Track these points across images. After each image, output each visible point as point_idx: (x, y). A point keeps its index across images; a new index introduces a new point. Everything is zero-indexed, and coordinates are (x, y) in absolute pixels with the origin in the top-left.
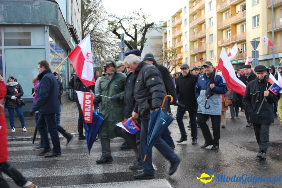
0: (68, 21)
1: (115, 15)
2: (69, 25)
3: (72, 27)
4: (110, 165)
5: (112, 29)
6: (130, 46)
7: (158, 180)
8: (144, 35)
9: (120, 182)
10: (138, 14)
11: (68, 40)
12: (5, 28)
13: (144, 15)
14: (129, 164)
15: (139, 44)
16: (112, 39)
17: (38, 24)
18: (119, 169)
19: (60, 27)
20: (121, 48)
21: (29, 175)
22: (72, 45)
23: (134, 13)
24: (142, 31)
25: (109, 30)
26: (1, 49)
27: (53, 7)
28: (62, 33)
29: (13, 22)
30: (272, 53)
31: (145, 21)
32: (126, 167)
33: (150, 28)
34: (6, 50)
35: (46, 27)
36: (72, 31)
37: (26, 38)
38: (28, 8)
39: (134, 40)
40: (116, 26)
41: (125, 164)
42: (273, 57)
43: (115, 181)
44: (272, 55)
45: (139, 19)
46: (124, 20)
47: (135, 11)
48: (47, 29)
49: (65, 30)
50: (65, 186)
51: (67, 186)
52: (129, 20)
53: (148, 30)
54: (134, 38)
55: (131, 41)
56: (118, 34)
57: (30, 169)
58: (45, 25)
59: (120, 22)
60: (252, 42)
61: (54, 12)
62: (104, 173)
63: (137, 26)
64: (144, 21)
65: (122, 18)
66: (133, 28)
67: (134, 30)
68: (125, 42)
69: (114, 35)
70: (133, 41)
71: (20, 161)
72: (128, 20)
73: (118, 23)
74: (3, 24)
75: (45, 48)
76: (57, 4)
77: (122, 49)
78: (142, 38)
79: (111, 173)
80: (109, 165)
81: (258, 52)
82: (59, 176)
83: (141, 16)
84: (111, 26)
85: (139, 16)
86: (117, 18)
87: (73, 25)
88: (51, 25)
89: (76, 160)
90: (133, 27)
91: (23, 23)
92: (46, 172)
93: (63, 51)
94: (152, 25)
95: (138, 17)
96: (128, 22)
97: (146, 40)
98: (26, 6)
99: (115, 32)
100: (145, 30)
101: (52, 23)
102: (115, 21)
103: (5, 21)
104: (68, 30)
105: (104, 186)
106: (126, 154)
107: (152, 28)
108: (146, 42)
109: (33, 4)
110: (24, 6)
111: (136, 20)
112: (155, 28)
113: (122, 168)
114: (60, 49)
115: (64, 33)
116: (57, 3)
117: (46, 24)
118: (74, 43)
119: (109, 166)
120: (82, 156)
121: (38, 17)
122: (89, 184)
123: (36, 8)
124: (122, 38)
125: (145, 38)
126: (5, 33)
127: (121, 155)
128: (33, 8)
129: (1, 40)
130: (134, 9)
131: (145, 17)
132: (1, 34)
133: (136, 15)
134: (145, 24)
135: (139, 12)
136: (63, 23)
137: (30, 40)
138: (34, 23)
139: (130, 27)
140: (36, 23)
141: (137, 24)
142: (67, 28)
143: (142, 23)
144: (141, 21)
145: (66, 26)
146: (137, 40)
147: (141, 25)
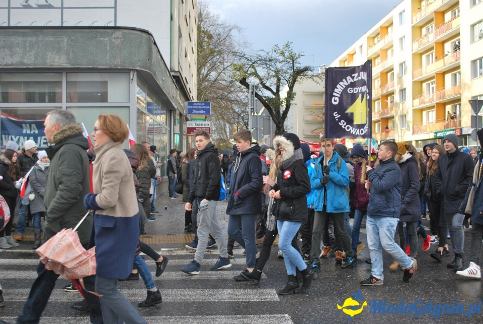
0: (172, 65)
1: (244, 55)
2: (175, 71)
3: (178, 74)
4: (212, 317)
5: (238, 78)
6: (268, 105)
8: (291, 88)
10: (282, 54)
11: (171, 94)
12: (68, 74)
13: (292, 54)
14: (247, 317)
15: (282, 101)
17: (120, 67)
19: (155, 73)
20: (250, 108)
23: (275, 51)
24: (287, 81)
25: (234, 80)
27: (143, 41)
28: (160, 83)
29: (80, 65)
31: (293, 64)
33: (303, 77)
34: (68, 108)
35: (132, 74)
36: (178, 81)
37: (98, 89)
38: (105, 42)
40: (246, 72)
41: (238, 316)
46: (259, 62)
47: (277, 49)
48: (133, 76)
49: (164, 79)
52: (267, 62)
53: (299, 79)
54: (275, 91)
55: (269, 99)
56: (249, 85)
57: (70, 318)
58: (130, 70)
59: (252, 66)
60: (471, 102)
63: (280, 73)
64: (291, 65)
65: (254, 59)
66: (274, 77)
67: (275, 80)
68: (260, 98)
69: (243, 87)
70: (274, 97)
71: (60, 299)
72: (266, 64)
73: (250, 67)
74: (64, 67)
75: (129, 107)
76: (151, 37)
77: (252, 109)
78: (288, 92)
81: (481, 117)
83: (286, 57)
84: (238, 73)
85: (284, 56)
86: (248, 60)
87: (180, 72)
88: (140, 69)
90: (274, 74)
91: (96, 67)
93: (162, 112)
94: (305, 70)
95: (281, 58)
96: (264, 66)
97: (295, 96)
98: (101, 39)
99: (243, 82)
100: (293, 79)
101: (141, 67)
102: (244, 64)
103: (69, 62)
104: (170, 79)
106: (244, 295)
107: (304, 76)
108: (294, 99)
109: (113, 36)
110: (98, 39)
111: (278, 63)
112: (310, 76)
114: (156, 110)
115: (162, 83)
116: (150, 35)
117: (131, 68)
118: (183, 100)
119: (209, 320)
121: (119, 57)
123: (117, 42)
124: (252, 91)
125: (293, 92)
126: (67, 82)
127: (236, 297)
128: (111, 41)
129: (61, 93)
130: (276, 46)
131: (293, 58)
132: (61, 83)
133: (279, 54)
134: (293, 69)
135: (284, 50)
136: (161, 67)
137: (106, 93)
138: (113, 67)
139: (269, 74)
140: (115, 66)
141: (280, 69)
142: (169, 75)
143: (288, 67)
144: (287, 64)
145: (167, 72)
146: (279, 96)
147: (285, 71)
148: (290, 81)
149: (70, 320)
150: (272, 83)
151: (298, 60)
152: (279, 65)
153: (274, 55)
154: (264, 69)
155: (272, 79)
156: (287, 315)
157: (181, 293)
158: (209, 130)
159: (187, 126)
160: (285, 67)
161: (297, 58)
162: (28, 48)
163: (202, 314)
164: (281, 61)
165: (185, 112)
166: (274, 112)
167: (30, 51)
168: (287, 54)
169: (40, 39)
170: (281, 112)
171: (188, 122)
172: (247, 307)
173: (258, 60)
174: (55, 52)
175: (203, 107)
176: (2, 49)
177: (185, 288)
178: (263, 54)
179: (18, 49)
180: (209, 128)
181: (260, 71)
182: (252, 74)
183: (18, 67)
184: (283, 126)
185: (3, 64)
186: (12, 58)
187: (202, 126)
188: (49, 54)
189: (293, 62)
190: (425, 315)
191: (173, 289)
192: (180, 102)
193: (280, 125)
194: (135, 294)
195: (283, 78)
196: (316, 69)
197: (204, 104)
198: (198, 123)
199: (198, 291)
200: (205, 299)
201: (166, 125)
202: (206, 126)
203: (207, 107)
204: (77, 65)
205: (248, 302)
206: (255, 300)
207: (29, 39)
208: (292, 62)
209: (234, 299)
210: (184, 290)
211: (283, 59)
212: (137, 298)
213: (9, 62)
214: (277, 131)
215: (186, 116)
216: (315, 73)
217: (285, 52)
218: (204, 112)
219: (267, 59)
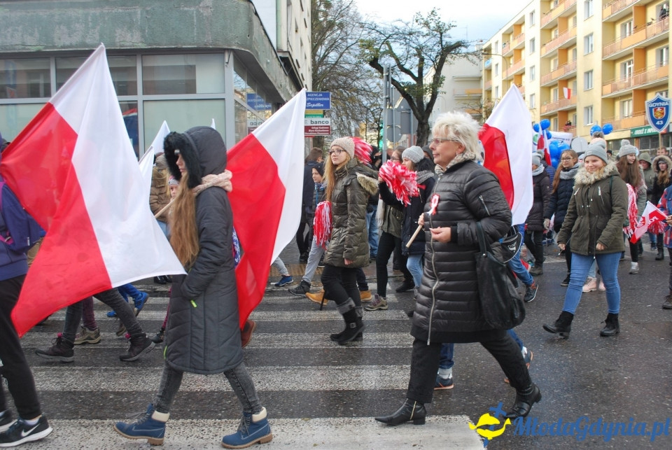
0: (279, 43)
1: (375, 27)
2: (281, 51)
3: (287, 55)
4: (340, 367)
5: (368, 58)
6: (408, 95)
7: (448, 419)
8: (438, 69)
9: (354, 420)
11: (278, 82)
12: (144, 56)
13: (440, 24)
14: (385, 368)
15: (426, 89)
17: (211, 47)
19: (257, 53)
20: (384, 97)
21: (152, 385)
23: (417, 21)
25: (362, 60)
26: (136, 101)
27: (242, 10)
28: (264, 66)
29: (159, 45)
31: (441, 38)
33: (454, 56)
34: (145, 103)
35: (227, 55)
36: (288, 64)
37: (182, 77)
38: (191, 13)
40: (378, 50)
41: (374, 366)
43: (345, 414)
46: (395, 36)
47: (419, 18)
48: (230, 59)
49: (269, 61)
50: (224, 420)
51: (228, 421)
52: (406, 36)
53: (449, 58)
54: (416, 75)
55: (409, 86)
57: (158, 368)
58: (225, 50)
59: (386, 42)
61: (242, 21)
62: (321, 389)
63: (424, 50)
64: (439, 40)
65: (391, 33)
66: (415, 56)
67: (416, 60)
68: (397, 85)
69: (373, 70)
70: (415, 82)
72: (405, 38)
73: (383, 43)
74: (138, 47)
75: (224, 99)
76: (251, 4)
77: (387, 98)
78: (434, 76)
79: (337, 391)
80: (337, 368)
82: (217, 392)
83: (432, 28)
84: (367, 51)
85: (429, 27)
86: (381, 33)
87: (289, 52)
88: (238, 48)
89: (264, 349)
90: (415, 52)
91: (179, 46)
92: (190, 379)
93: (266, 106)
94: (458, 46)
95: (425, 30)
96: (402, 41)
97: (443, 82)
98: (186, 9)
99: (374, 63)
100: (441, 59)
101: (239, 45)
102: (375, 40)
103: (144, 41)
104: (277, 61)
105: (314, 428)
106: (381, 340)
107: (456, 54)
108: (442, 85)
109: (201, 5)
110: (181, 9)
111: (421, 37)
112: (464, 55)
114: (259, 103)
115: (267, 67)
116: (250, 2)
117: (226, 47)
118: (294, 90)
119: (336, 371)
120: (280, 340)
121: (209, 33)
122: (279, 417)
123: (206, 13)
124: (387, 74)
125: (441, 76)
126: (143, 68)
127: (370, 343)
128: (198, 11)
129: (135, 83)
130: (418, 14)
131: (440, 30)
132: (135, 69)
133: (422, 25)
134: (442, 45)
135: (429, 19)
136: (265, 46)
137: (194, 81)
138: (202, 46)
139: (408, 52)
140: (205, 45)
141: (424, 45)
142: (275, 56)
143: (435, 43)
144: (433, 39)
145: (273, 52)
146: (422, 82)
147: (431, 47)
148: (438, 61)
149: (159, 370)
150: (412, 64)
151: (448, 32)
152: (422, 40)
153: (416, 27)
154: (402, 46)
155: (413, 58)
157: (299, 337)
158: (329, 129)
160: (431, 42)
161: (446, 30)
162: (90, 23)
163: (328, 363)
164: (425, 34)
166: (415, 103)
167: (94, 28)
168: (433, 25)
169: (107, 11)
170: (425, 104)
172: (384, 356)
173: (394, 33)
174: (125, 29)
175: (320, 99)
176: (57, 27)
177: (304, 332)
178: (401, 25)
179: (77, 25)
180: (329, 126)
181: (397, 48)
182: (386, 52)
183: (79, 49)
184: (427, 122)
185: (60, 46)
186: (70, 37)
187: (317, 125)
188: (119, 31)
189: (441, 36)
190: (619, 367)
191: (288, 332)
193: (424, 121)
195: (428, 58)
196: (471, 44)
197: (321, 95)
198: (314, 119)
200: (330, 346)
202: (325, 125)
203: (325, 99)
204: (155, 44)
205: (386, 349)
206: (395, 346)
207: (92, 11)
208: (439, 36)
209: (368, 345)
210: (302, 335)
211: (428, 32)
213: (68, 43)
214: (420, 128)
216: (471, 49)
217: (430, 21)
218: (322, 105)
219: (406, 32)
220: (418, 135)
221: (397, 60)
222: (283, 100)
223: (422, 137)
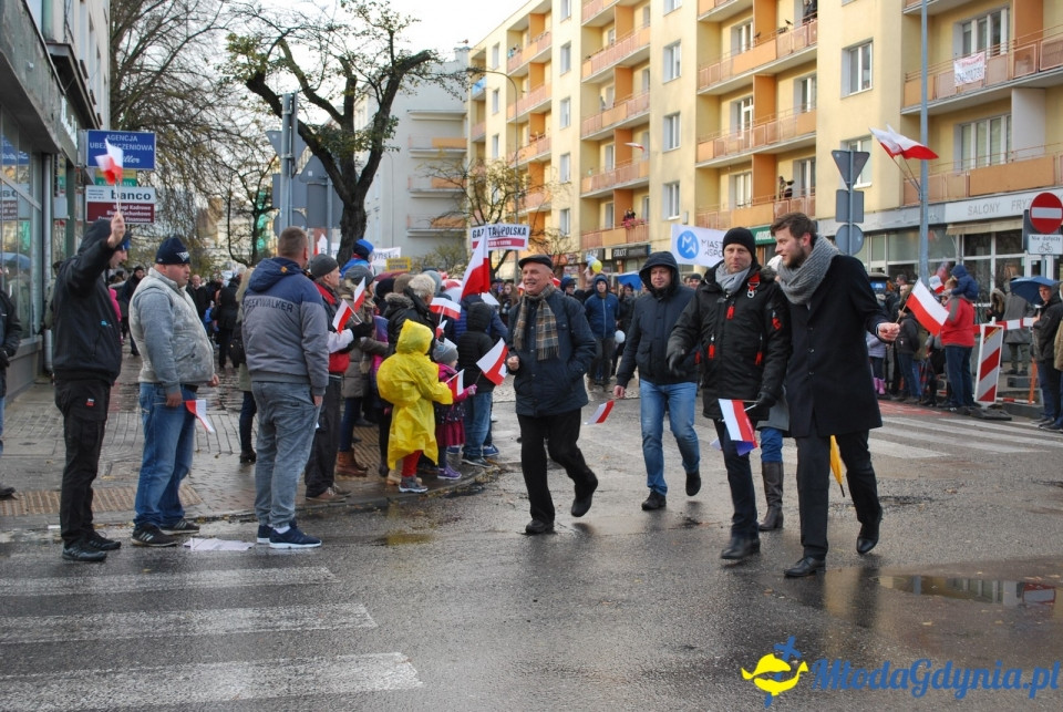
0: (48, 26)
1: (260, 11)
2: (53, 43)
3: (66, 53)
4: (220, 665)
5: (244, 72)
6: (324, 150)
8: (385, 104)
11: (47, 108)
13: (389, 14)
15: (361, 140)
16: (246, 113)
18: (257, 686)
19: (10, 49)
20: (283, 157)
22: (66, 133)
23: (343, 5)
24: (375, 87)
25: (232, 76)
28: (22, 76)
30: (918, 203)
31: (391, 41)
32: (288, 677)
33: (416, 77)
36: (66, 70)
39: (342, 125)
40: (264, 58)
42: (922, 221)
44: (918, 211)
45: (364, 33)
46: (299, 32)
49: (32, 65)
52: (322, 33)
53: (405, 81)
54: (342, 114)
55: (327, 133)
56: (273, 93)
59: (281, 42)
60: (838, 155)
63: (357, 63)
64: (387, 44)
65: (288, 24)
66: (339, 73)
67: (342, 82)
68: (303, 129)
69: (254, 97)
70: (338, 127)
72: (320, 38)
73: (274, 45)
77: (288, 159)
78: (377, 115)
80: (214, 666)
81: (860, 194)
83: (373, 21)
84: (242, 59)
85: (368, 20)
86: (271, 25)
87: (69, 46)
89: (63, 643)
90: (340, 66)
93: (24, 156)
94: (424, 61)
95: (359, 24)
96: (315, 43)
97: (395, 128)
99: (256, 83)
100: (390, 82)
102: (260, 37)
104: (46, 66)
106: (289, 618)
107: (420, 75)
108: (392, 134)
111: (351, 35)
112: (435, 77)
113: (268, 678)
115: (28, 78)
118: (75, 123)
119: (212, 672)
120: (92, 626)
124: (289, 112)
125: (390, 116)
127: (268, 624)
131: (390, 26)
133: (354, 14)
134: (392, 56)
135: (367, 2)
136: (24, 34)
139: (325, 65)
141: (356, 53)
142: (42, 54)
143: (379, 50)
144: (375, 41)
145: (39, 47)
146: (352, 126)
147: (372, 59)
148: (384, 85)
150: (333, 89)
152: (353, 45)
153: (341, 17)
154: (314, 52)
155: (335, 78)
156: (397, 654)
157: (130, 619)
158: (152, 211)
159: (88, 200)
160: (371, 49)
161: (402, 26)
163: (193, 660)
164: (359, 32)
165: (80, 160)
166: (339, 167)
168: (375, 15)
170: (359, 171)
171: (88, 187)
173: (297, 25)
175: (133, 147)
177: (136, 610)
178: (312, 13)
180: (152, 206)
182: (280, 63)
184: (361, 205)
187: (131, 201)
189: (392, 38)
191: (105, 612)
192: (69, 130)
193: (356, 204)
194: (9, 629)
195: (365, 78)
197: (135, 139)
198: (119, 190)
199: (172, 616)
201: (31, 193)
202: (143, 201)
203: (144, 148)
208: (389, 37)
209: (266, 628)
210: (134, 615)
211: (365, 29)
212: (16, 635)
214: (347, 218)
215: (83, 170)
216: (450, 70)
217: (368, 7)
218: (138, 160)
219: (322, 26)
220: (343, 232)
221: (303, 79)
222: (55, 146)
223: (352, 235)
